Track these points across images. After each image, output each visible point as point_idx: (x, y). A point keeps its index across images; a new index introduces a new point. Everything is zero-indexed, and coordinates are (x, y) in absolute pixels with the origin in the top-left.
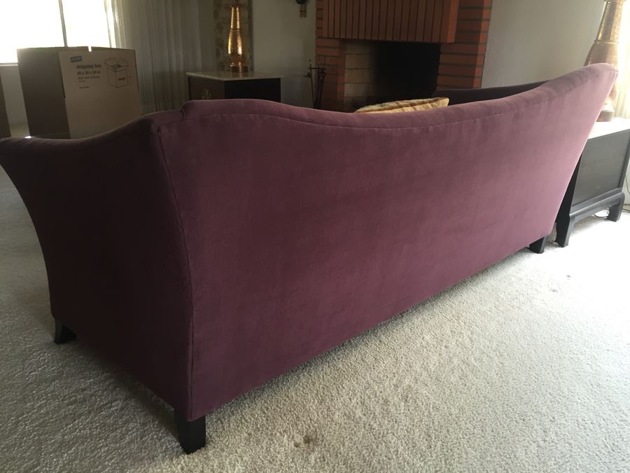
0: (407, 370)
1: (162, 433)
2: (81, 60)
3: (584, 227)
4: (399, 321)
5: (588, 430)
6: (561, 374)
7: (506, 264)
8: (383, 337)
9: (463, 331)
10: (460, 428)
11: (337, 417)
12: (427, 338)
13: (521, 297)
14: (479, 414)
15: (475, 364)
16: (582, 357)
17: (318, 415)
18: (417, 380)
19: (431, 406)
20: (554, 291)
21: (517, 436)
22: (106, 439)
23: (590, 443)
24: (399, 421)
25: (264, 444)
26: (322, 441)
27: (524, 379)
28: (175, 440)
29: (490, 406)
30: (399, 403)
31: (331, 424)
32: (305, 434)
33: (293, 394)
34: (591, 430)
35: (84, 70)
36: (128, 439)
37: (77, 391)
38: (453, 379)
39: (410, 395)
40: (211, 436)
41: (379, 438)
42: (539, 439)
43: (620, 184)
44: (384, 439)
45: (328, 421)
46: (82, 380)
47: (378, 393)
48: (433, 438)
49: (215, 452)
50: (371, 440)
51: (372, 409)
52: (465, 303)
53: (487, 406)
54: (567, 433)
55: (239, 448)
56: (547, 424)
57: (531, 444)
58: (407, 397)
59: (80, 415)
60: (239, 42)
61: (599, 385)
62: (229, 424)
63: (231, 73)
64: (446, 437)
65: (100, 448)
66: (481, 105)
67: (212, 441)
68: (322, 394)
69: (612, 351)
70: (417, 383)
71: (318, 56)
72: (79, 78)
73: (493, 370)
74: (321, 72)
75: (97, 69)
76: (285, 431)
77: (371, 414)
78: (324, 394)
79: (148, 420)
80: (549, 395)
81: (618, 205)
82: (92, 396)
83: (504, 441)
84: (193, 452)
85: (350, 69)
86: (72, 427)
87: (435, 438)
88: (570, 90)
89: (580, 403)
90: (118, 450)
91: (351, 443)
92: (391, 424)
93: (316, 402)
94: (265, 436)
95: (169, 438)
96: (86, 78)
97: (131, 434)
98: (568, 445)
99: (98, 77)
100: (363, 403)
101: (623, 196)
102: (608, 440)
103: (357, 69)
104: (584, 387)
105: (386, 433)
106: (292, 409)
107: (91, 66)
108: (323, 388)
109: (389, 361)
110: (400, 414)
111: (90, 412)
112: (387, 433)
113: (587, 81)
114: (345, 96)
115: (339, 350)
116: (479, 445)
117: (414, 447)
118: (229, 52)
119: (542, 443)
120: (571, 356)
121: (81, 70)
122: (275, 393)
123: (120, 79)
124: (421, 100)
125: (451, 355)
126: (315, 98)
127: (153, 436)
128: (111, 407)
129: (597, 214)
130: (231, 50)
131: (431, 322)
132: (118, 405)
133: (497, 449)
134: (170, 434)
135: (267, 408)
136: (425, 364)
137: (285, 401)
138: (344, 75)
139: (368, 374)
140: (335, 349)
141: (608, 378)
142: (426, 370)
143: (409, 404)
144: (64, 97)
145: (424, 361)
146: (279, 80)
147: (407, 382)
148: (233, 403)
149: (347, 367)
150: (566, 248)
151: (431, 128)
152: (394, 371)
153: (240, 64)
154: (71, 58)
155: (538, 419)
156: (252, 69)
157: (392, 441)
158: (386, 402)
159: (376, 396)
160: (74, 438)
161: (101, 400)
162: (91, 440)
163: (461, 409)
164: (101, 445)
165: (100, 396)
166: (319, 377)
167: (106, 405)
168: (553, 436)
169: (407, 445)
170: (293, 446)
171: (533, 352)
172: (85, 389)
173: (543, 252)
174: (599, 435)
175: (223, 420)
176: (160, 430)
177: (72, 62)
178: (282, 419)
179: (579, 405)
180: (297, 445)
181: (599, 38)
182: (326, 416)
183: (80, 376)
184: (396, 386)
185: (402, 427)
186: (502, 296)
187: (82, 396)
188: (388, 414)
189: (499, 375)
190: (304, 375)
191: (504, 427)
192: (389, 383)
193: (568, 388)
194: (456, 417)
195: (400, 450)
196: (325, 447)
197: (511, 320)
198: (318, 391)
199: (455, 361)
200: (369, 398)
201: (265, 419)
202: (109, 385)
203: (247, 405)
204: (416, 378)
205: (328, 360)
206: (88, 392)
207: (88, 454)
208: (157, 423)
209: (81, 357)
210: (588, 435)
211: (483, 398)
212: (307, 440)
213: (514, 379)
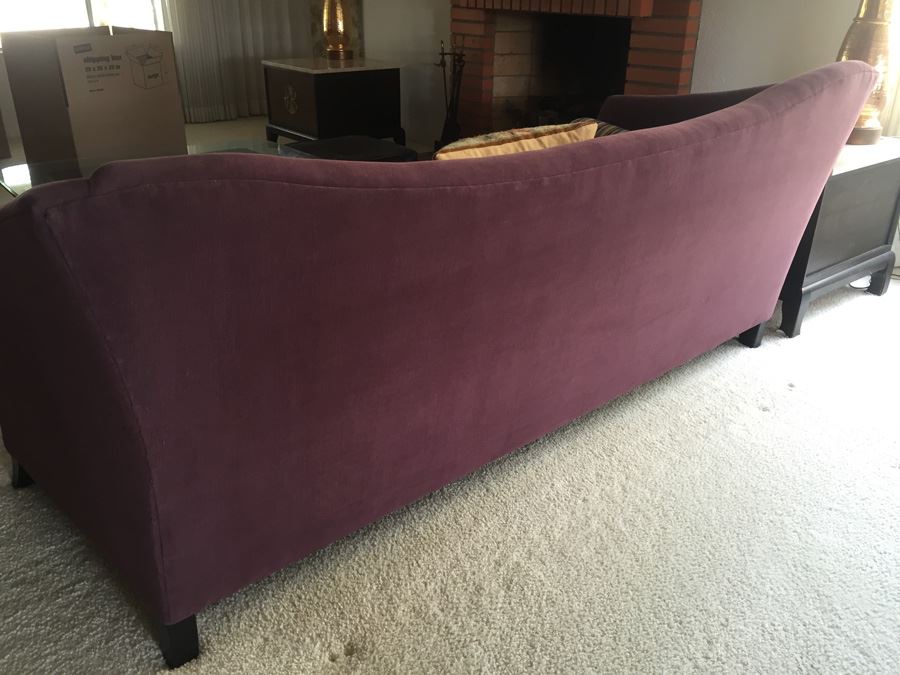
0: (519, 538)
1: (139, 635)
2: (90, 50)
3: (829, 304)
4: (521, 457)
5: (776, 642)
6: (751, 548)
7: (699, 365)
8: (493, 483)
9: (614, 475)
10: (582, 635)
11: (400, 612)
12: (559, 485)
13: (712, 419)
14: (614, 612)
15: (623, 529)
16: (787, 520)
17: (373, 610)
18: (530, 554)
19: (545, 598)
20: (765, 409)
21: (666, 648)
22: (56, 643)
23: (776, 663)
24: (491, 620)
25: (284, 657)
26: (372, 652)
27: (693, 554)
28: (156, 647)
29: (633, 599)
30: (498, 592)
31: (390, 625)
32: (348, 640)
33: (343, 574)
34: (781, 641)
35: (96, 65)
36: (87, 643)
37: (28, 565)
38: (585, 553)
39: (516, 579)
40: (208, 642)
41: (457, 648)
42: (699, 655)
43: (888, 240)
44: (465, 650)
45: (387, 620)
46: (38, 547)
47: (469, 574)
48: (538, 650)
49: (210, 667)
50: (445, 651)
51: (455, 600)
52: (626, 429)
53: (629, 598)
54: (743, 646)
55: (246, 661)
56: (715, 630)
57: (684, 663)
58: (511, 582)
59: (28, 603)
60: (339, 14)
61: (806, 568)
62: (239, 623)
63: (328, 61)
64: (558, 649)
65: (47, 655)
66: (638, 137)
67: (209, 649)
68: (385, 575)
69: (836, 510)
70: (530, 559)
71: (454, 35)
72: (88, 77)
73: (649, 539)
74: (458, 59)
75: (115, 63)
76: (319, 635)
77: (452, 609)
78: (388, 574)
79: (122, 613)
80: (726, 582)
81: (885, 270)
82: (48, 573)
83: (645, 657)
84: (178, 667)
85: (502, 55)
86: (12, 622)
87: (542, 650)
88: (793, 105)
89: (773, 596)
90: (71, 659)
91: (414, 656)
92: (479, 626)
93: (375, 588)
94: (287, 643)
95: (147, 643)
96: (99, 76)
97: (94, 635)
98: (740, 665)
99: (118, 74)
100: (443, 591)
101: (893, 257)
102: (804, 658)
103: (511, 54)
104: (783, 569)
105: (468, 640)
106: (336, 600)
107: (107, 59)
108: (389, 565)
109: (494, 522)
110: (495, 609)
111: (40, 599)
112: (471, 641)
113: (822, 91)
114: (495, 95)
115: (423, 505)
116: (604, 662)
117: (506, 664)
118: (325, 29)
119: (701, 662)
120: (771, 518)
121: (91, 65)
122: (316, 574)
123: (150, 77)
124: (552, 127)
125: (589, 513)
126: (449, 99)
127: (124, 639)
128: (73, 591)
129: (853, 284)
130: (328, 25)
131: (569, 460)
132: (85, 586)
133: (631, 669)
134: (149, 636)
135: (300, 598)
136: (548, 527)
137: (329, 586)
138: (492, 64)
139: (459, 544)
140: (417, 503)
141: (823, 556)
142: (547, 537)
143: (512, 594)
144: (67, 105)
145: (547, 523)
146: (397, 71)
147: (515, 557)
148: (250, 588)
149: (430, 531)
150: (796, 339)
151: (546, 181)
152: (499, 540)
153: (341, 46)
154: (75, 47)
155: (703, 622)
156: (362, 54)
157: (476, 655)
158: (479, 589)
159: (465, 580)
160: (11, 639)
161: (60, 581)
162: (36, 643)
163: (589, 602)
164: (48, 651)
165: (60, 573)
166: (385, 548)
167: (66, 587)
168: (721, 651)
169: (497, 661)
170: (327, 660)
171: (714, 510)
172: (41, 562)
173: (758, 345)
174: (792, 651)
175: (231, 615)
176: (136, 630)
177: (77, 53)
178: (319, 615)
179: (770, 599)
180: (333, 659)
181: (861, 15)
182: (384, 611)
183: (37, 540)
184: (498, 564)
185: (494, 631)
186: (684, 417)
187: (34, 573)
188: (477, 609)
189: (656, 548)
190: (364, 544)
191: (648, 634)
192: (489, 558)
193: (758, 572)
194: (579, 616)
195: (485, 669)
196: (374, 662)
197: (690, 458)
198: (379, 570)
199: (594, 524)
200: (454, 582)
201: (292, 615)
202: (75, 557)
203: (270, 592)
204: (530, 550)
205: (405, 519)
206: (44, 567)
207: (26, 666)
208: (134, 618)
209: (45, 510)
210: (775, 650)
211: (625, 586)
212: (350, 651)
213: (677, 555)
